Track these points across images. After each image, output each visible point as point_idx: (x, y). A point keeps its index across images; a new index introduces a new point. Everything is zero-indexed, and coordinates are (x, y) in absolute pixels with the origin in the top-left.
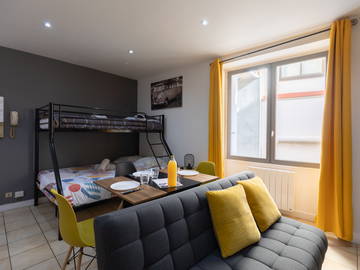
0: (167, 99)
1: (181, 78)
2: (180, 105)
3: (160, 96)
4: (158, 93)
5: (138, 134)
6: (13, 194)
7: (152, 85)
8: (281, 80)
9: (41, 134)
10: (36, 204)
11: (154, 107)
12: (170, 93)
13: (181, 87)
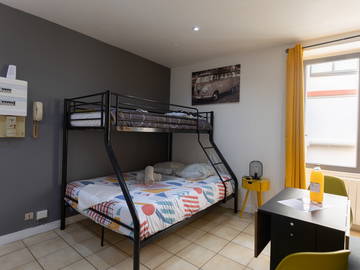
0: (216, 92)
1: (239, 66)
2: (236, 99)
3: (205, 89)
4: (203, 84)
5: (171, 134)
6: (35, 215)
7: (194, 74)
8: (311, 75)
9: (70, 132)
10: (63, 227)
11: (196, 102)
12: (222, 85)
13: (239, 78)
